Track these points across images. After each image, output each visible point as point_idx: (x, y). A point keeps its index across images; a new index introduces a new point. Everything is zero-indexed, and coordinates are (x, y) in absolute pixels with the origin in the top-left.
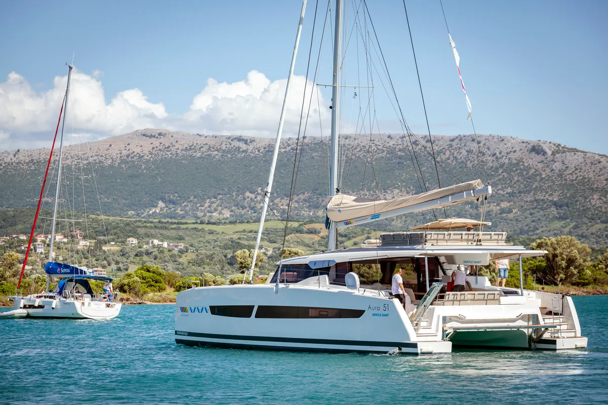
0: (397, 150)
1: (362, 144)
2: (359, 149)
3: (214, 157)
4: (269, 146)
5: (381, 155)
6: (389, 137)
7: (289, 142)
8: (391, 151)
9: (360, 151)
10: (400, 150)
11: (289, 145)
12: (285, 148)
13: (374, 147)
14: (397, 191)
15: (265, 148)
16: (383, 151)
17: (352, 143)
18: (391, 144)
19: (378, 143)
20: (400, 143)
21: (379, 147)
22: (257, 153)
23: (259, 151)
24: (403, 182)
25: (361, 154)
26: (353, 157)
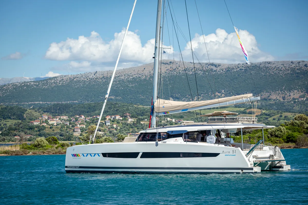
0: (296, 69)
1: (277, 66)
2: (276, 69)
3: (199, 74)
4: (228, 68)
5: (287, 72)
6: (292, 62)
7: (239, 66)
8: (293, 70)
9: (276, 70)
10: (298, 69)
11: (238, 67)
12: (237, 69)
13: (284, 68)
14: (296, 91)
15: (226, 69)
16: (289, 70)
17: (272, 66)
18: (293, 66)
19: (285, 66)
20: (298, 65)
21: (286, 68)
22: (222, 72)
23: (223, 71)
24: (299, 86)
25: (277, 72)
26: (273, 73)
